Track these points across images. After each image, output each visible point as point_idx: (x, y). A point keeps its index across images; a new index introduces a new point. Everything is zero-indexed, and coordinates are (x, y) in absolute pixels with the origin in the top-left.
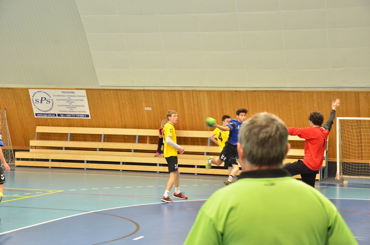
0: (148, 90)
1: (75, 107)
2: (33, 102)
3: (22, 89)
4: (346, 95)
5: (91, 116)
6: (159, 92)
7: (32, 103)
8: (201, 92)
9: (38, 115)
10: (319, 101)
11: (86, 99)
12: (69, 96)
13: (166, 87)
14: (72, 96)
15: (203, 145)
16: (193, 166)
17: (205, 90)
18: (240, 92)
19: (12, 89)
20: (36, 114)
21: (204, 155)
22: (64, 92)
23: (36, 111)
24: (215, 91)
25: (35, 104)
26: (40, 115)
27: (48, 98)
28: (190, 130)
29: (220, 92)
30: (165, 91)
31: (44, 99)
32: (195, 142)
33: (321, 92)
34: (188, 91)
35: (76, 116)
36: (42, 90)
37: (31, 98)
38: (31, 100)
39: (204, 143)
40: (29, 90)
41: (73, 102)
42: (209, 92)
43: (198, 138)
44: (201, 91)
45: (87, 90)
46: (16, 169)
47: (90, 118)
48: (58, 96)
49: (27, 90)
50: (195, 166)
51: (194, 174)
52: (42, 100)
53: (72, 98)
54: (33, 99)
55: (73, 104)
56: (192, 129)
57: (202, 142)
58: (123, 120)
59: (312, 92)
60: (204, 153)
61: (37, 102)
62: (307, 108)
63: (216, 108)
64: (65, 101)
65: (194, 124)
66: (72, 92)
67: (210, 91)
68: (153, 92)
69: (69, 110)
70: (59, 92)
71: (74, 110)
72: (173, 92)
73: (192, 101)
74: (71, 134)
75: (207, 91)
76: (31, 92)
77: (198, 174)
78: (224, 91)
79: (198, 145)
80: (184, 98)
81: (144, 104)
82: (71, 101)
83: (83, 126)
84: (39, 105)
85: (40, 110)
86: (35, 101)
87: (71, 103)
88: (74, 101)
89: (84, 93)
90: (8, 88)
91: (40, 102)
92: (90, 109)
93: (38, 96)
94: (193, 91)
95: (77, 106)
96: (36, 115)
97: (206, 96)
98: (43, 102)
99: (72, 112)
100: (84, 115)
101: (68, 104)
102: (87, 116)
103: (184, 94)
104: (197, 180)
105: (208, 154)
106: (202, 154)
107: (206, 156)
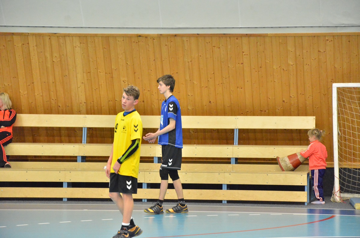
4: (349, 41)
8: (67, 39)
10: (298, 54)
15: (70, 142)
16: (59, 185)
17: (76, 34)
18: (146, 37)
21: (76, 161)
24: (96, 35)
28: (45, 113)
29: (107, 37)
32: (53, 136)
33: (301, 36)
34: (40, 35)
39: (73, 139)
42: (83, 38)
43: (60, 129)
44: (69, 35)
51: (61, 199)
56: (49, 111)
57: (69, 136)
59: (285, 36)
60: (76, 157)
62: (275, 67)
63: (97, 69)
65: (53, 102)
67: (86, 36)
72: (9, 38)
73: (48, 55)
75: (80, 36)
77: (70, 200)
78: (115, 36)
79: (61, 142)
80: (31, 49)
94: (51, 35)
97: (79, 45)
103: (32, 42)
104: (65, 210)
105: (85, 159)
106: (72, 159)
107: (80, 164)
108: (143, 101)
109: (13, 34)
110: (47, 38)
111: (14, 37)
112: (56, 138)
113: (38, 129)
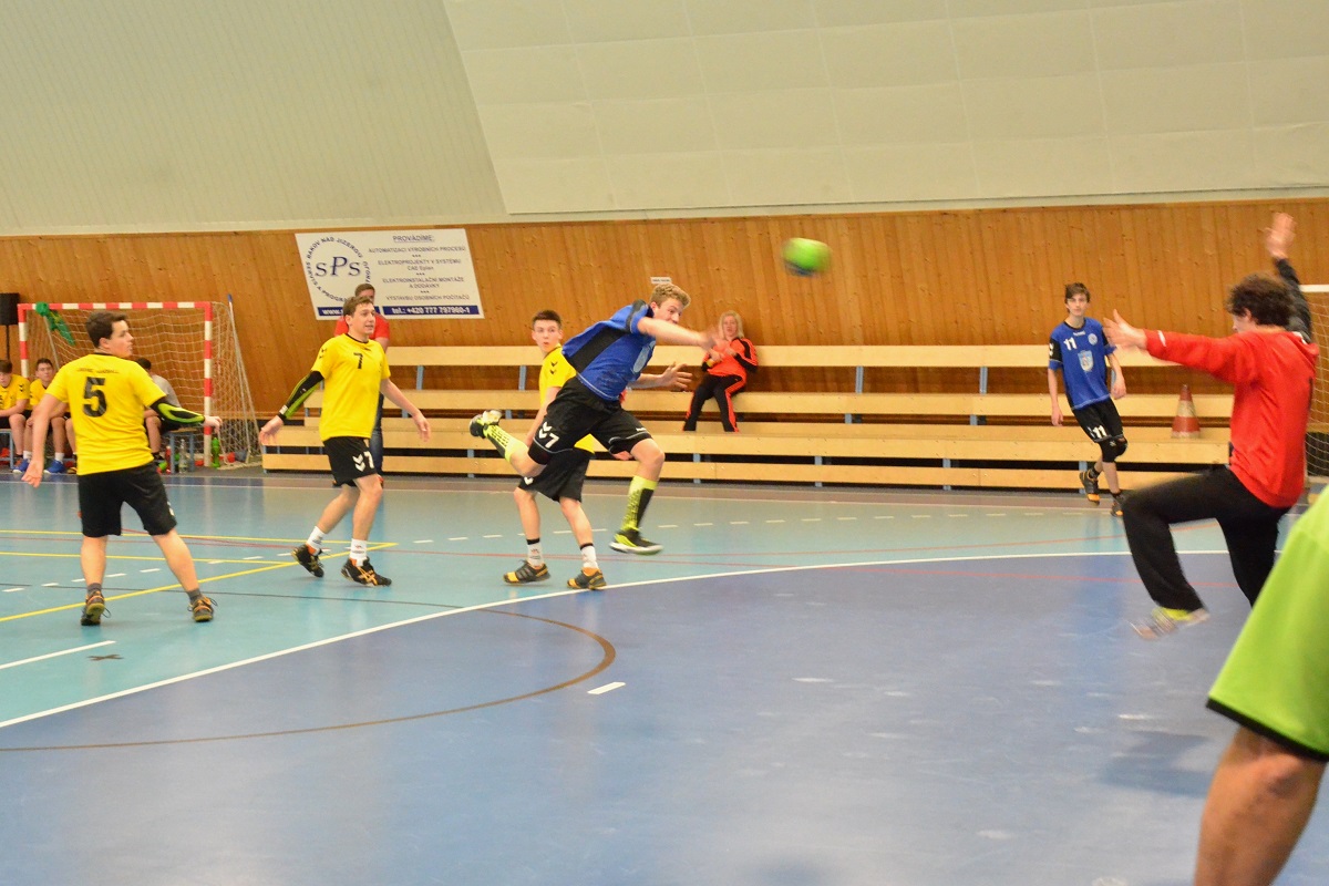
0: (659, 222)
1: (433, 283)
2: (310, 273)
3: (276, 234)
4: (1312, 214)
5: (485, 311)
6: (695, 227)
7: (307, 275)
8: (828, 222)
9: (325, 312)
10: (1221, 237)
11: (466, 257)
12: (416, 249)
13: (716, 210)
14: (424, 249)
15: (840, 390)
16: (809, 460)
17: (843, 215)
18: (956, 214)
19: (249, 234)
20: (321, 310)
21: (843, 421)
22: (400, 238)
23: (318, 301)
24: (872, 216)
25: (316, 277)
26: (331, 312)
27: (352, 258)
28: (799, 344)
29: (891, 218)
30: (713, 221)
31: (340, 262)
32: (814, 381)
33: (1225, 206)
35: (439, 313)
36: (336, 235)
37: (304, 260)
38: (305, 266)
39: (845, 386)
40: (297, 235)
41: (429, 268)
42: (854, 220)
43: (823, 369)
45: (468, 228)
46: (267, 479)
47: (481, 316)
48: (384, 250)
49: (290, 235)
50: (816, 460)
51: (811, 484)
52: (335, 266)
53: (425, 255)
54: (308, 264)
55: (428, 274)
56: (805, 340)
57: (837, 380)
58: (583, 319)
59: (1197, 207)
60: (843, 415)
61: (321, 273)
62: (1181, 261)
63: (877, 270)
64: (406, 265)
65: (811, 326)
66: (426, 238)
67: (857, 218)
68: (674, 227)
69: (417, 292)
70: (385, 239)
71: (433, 292)
72: (739, 226)
74: (426, 368)
75: (847, 217)
76: (304, 242)
77: (826, 485)
78: (903, 216)
79: (826, 390)
81: (647, 268)
82: (424, 265)
83: (461, 342)
84: (326, 281)
85: (332, 297)
86: (315, 270)
87: (422, 272)
88: (430, 265)
89: (460, 236)
90: (236, 233)
91: (330, 270)
92: (481, 288)
93: (325, 255)
94: (802, 218)
95: (441, 280)
96: (321, 314)
97: (846, 231)
98: (338, 270)
99: (427, 298)
100: (464, 307)
101: (412, 274)
102: (474, 310)
103: (775, 231)
104: (819, 503)
105: (858, 418)
106: (837, 419)
107: (849, 427)
108: (956, 322)
109: (745, 219)
110: (796, 224)
111: (748, 223)
112: (819, 385)
113: (789, 369)
